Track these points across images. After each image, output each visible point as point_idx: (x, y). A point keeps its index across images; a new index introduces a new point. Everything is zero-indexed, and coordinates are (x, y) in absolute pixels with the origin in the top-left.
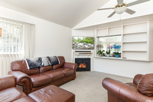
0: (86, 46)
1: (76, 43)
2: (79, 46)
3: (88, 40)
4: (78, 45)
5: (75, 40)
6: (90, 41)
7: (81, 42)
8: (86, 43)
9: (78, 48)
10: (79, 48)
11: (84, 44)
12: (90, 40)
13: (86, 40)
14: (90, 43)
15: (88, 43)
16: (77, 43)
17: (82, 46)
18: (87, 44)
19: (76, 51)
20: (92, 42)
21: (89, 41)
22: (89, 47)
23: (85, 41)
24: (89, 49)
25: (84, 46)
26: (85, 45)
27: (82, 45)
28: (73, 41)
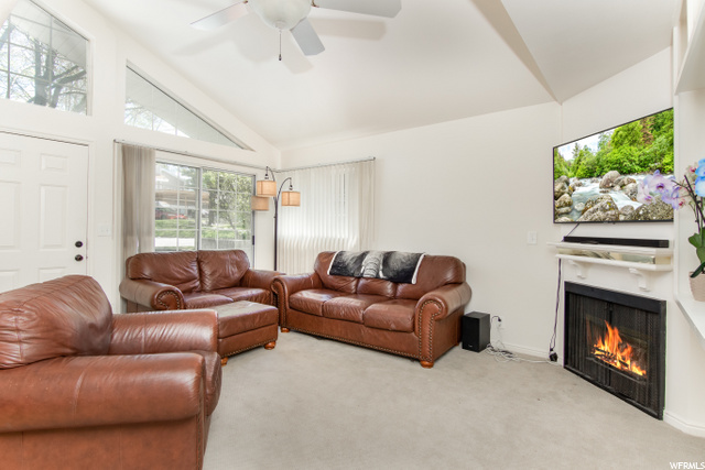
0: (621, 200)
1: (568, 184)
2: (579, 200)
3: (633, 143)
4: (575, 195)
5: (564, 169)
6: (647, 150)
7: (591, 173)
8: (616, 173)
9: (576, 217)
10: (582, 219)
11: (608, 186)
12: (648, 140)
13: (615, 155)
14: (644, 165)
15: (630, 172)
16: (571, 180)
17: (596, 202)
18: (625, 178)
19: (567, 239)
20: (663, 155)
21: (636, 152)
22: (636, 205)
23: (614, 158)
24: (636, 218)
25: (604, 202)
26: (612, 194)
27: (598, 190)
28: (556, 174)
